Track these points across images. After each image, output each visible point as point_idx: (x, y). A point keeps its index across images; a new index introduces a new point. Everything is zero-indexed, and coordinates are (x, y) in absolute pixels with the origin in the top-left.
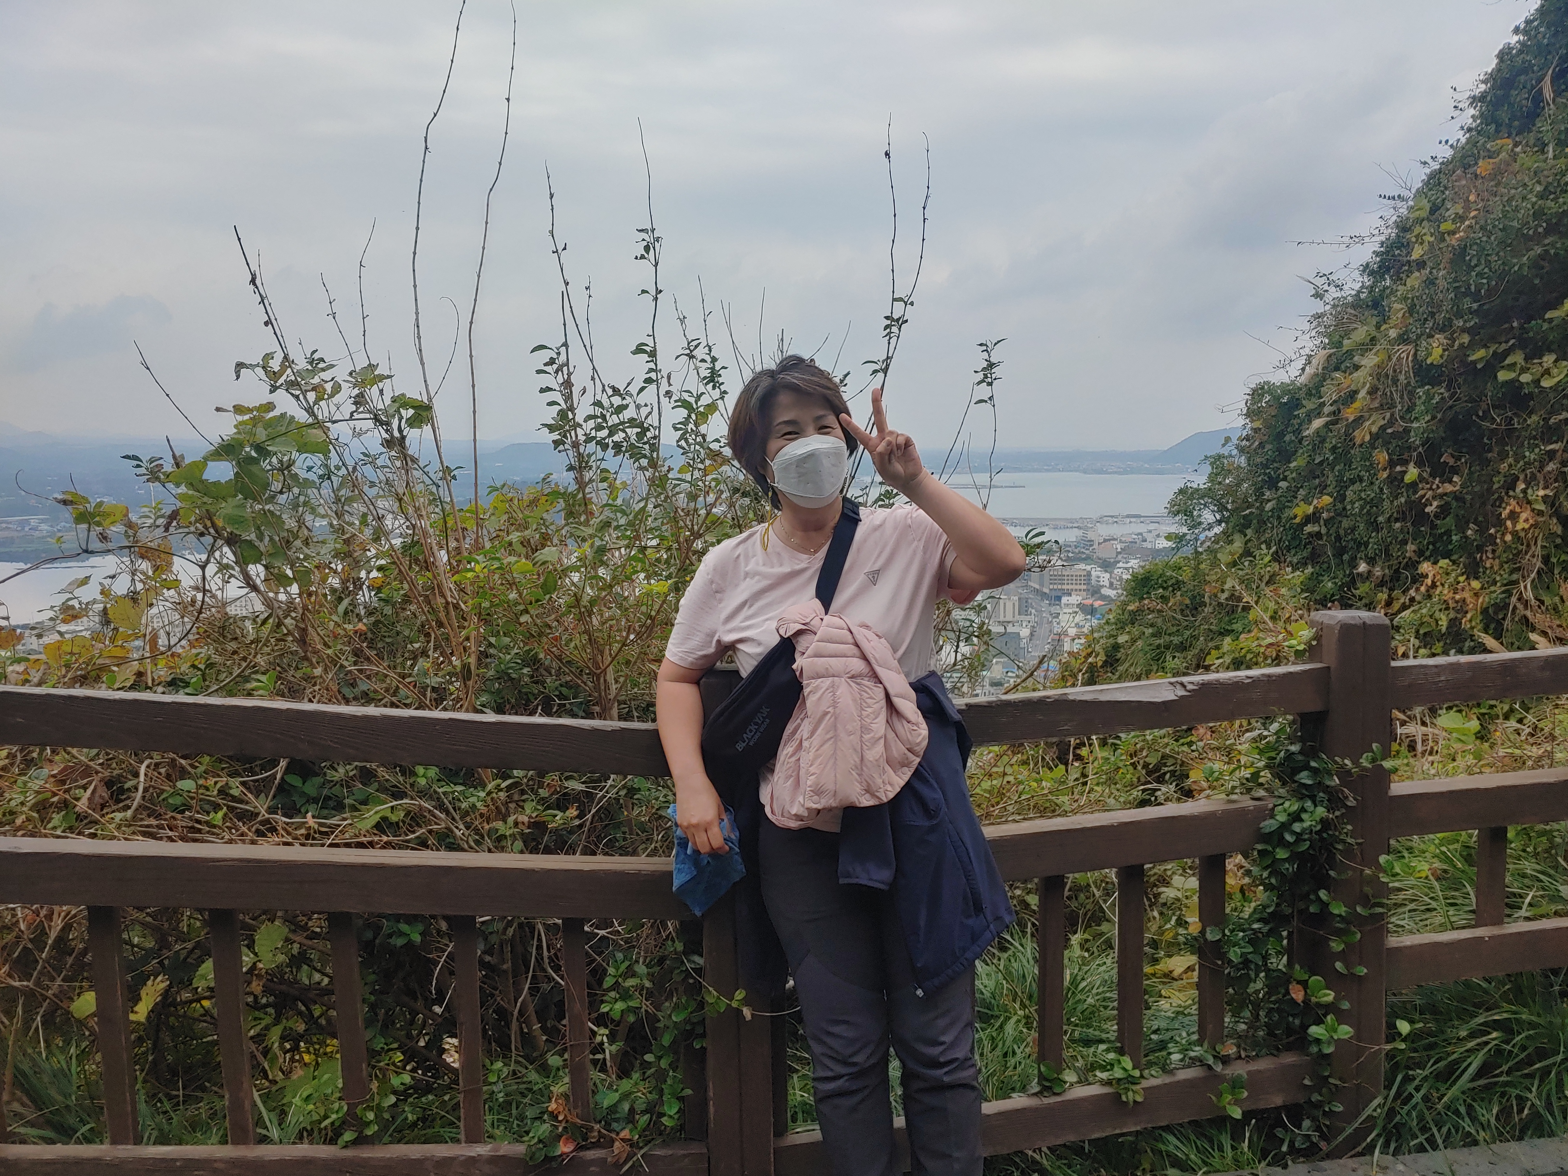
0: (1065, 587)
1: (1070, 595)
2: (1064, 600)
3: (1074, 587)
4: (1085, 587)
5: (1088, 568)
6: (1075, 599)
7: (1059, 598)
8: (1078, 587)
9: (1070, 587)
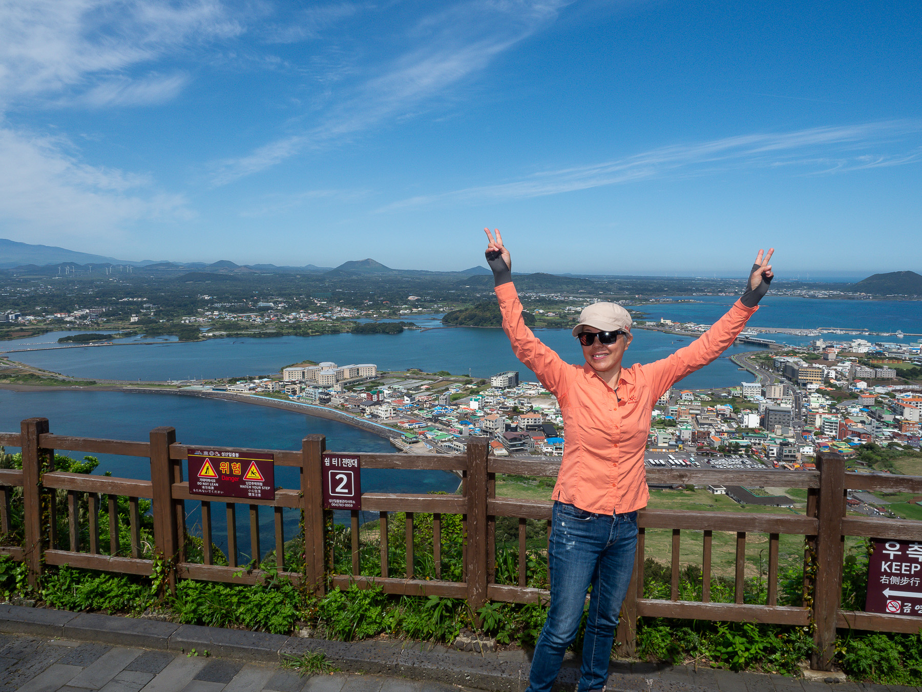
0: (807, 378)
1: (812, 383)
2: (809, 386)
3: (814, 378)
4: (820, 379)
5: (821, 366)
6: (815, 386)
7: (805, 385)
8: (816, 378)
9: (811, 378)
